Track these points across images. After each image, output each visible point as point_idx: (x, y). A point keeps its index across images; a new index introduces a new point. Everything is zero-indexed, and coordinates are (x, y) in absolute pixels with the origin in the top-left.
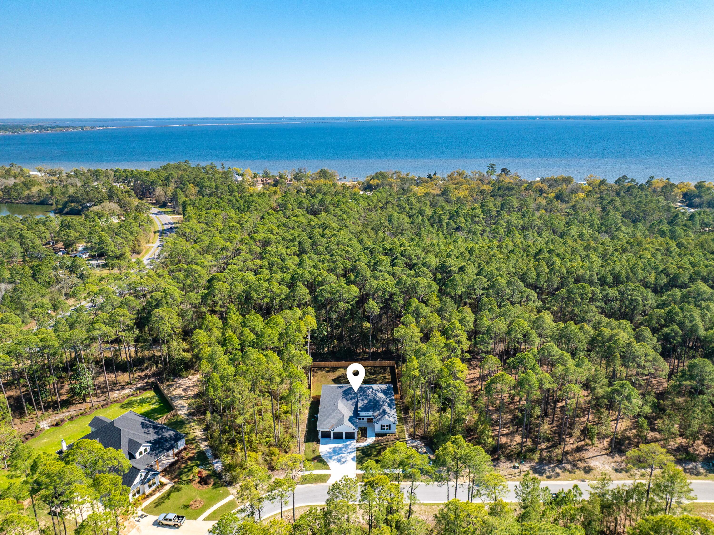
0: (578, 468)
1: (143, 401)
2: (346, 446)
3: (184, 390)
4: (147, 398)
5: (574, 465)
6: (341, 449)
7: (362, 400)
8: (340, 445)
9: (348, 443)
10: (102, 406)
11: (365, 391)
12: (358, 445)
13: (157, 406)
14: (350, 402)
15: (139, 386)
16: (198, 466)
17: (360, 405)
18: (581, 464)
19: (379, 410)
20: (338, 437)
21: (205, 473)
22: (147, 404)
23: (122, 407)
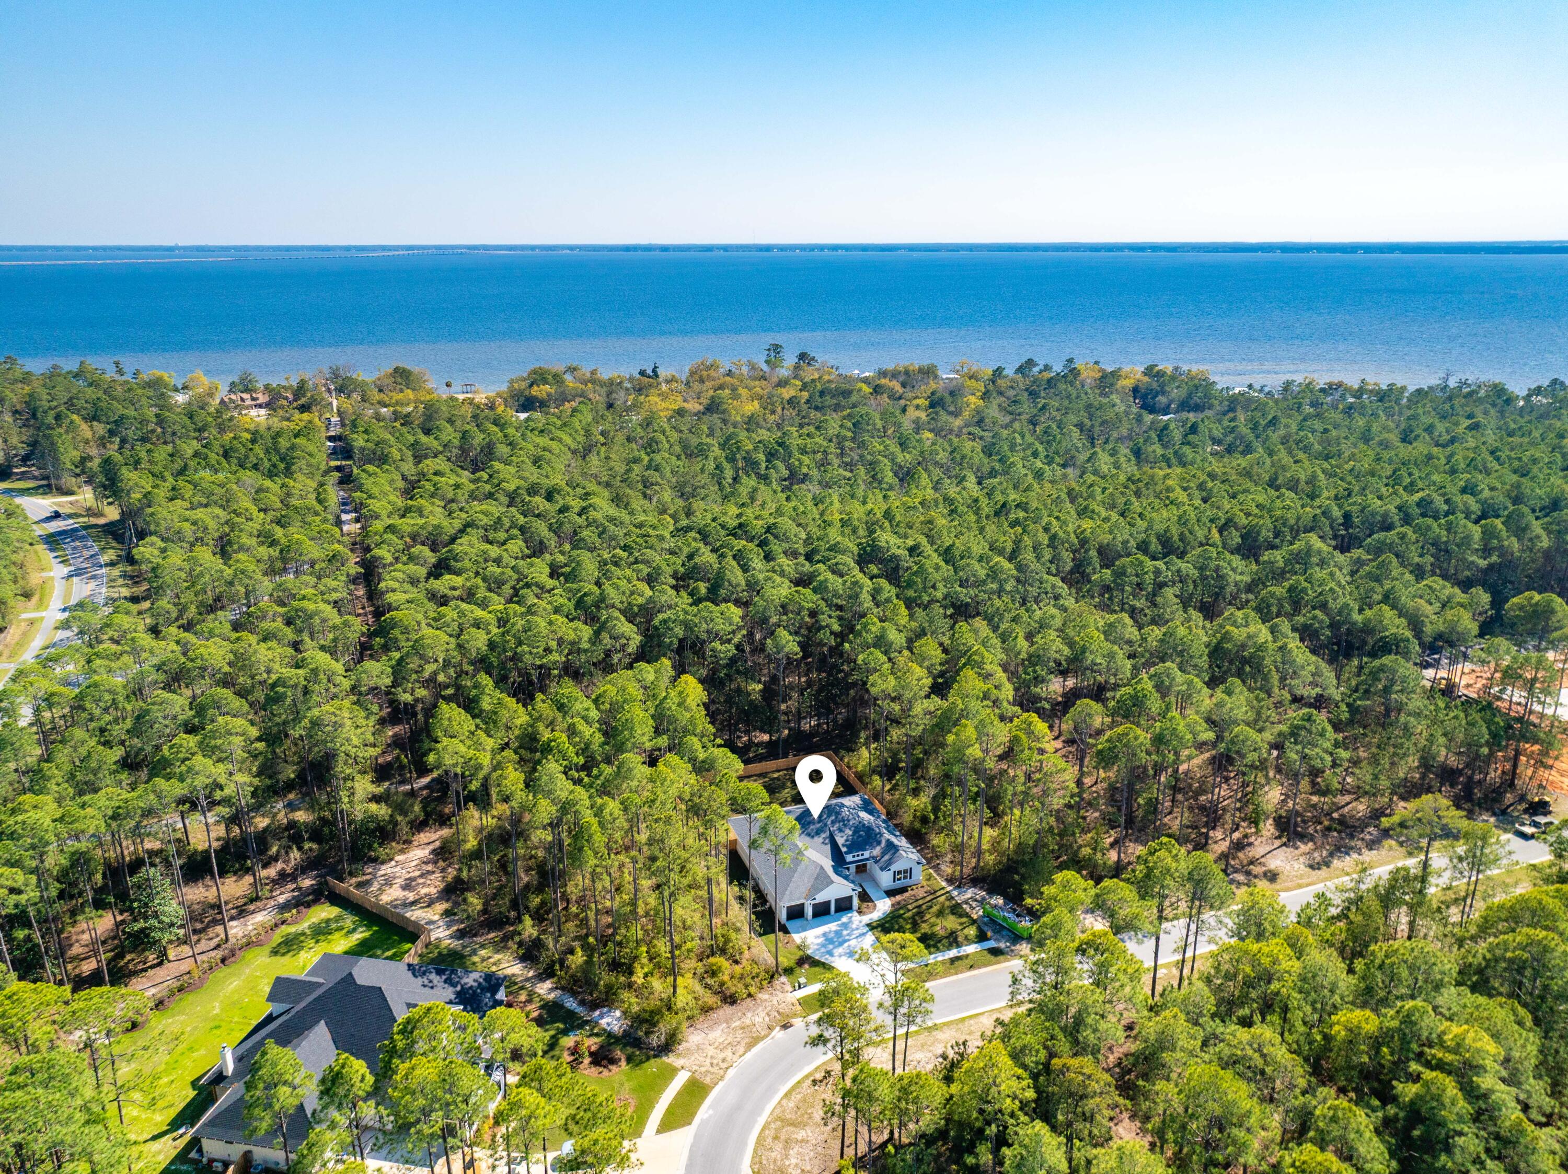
0: (1255, 877)
1: (321, 932)
2: (845, 926)
3: (407, 887)
4: (328, 921)
5: (1248, 873)
6: (838, 933)
7: (840, 830)
8: (833, 927)
9: (844, 919)
10: (223, 961)
11: (838, 814)
12: (866, 919)
13: (367, 934)
14: (819, 840)
15: (282, 899)
16: (565, 1032)
17: (840, 840)
18: (1256, 870)
19: (879, 843)
20: (822, 911)
21: (592, 1043)
22: (337, 935)
23: (275, 952)
